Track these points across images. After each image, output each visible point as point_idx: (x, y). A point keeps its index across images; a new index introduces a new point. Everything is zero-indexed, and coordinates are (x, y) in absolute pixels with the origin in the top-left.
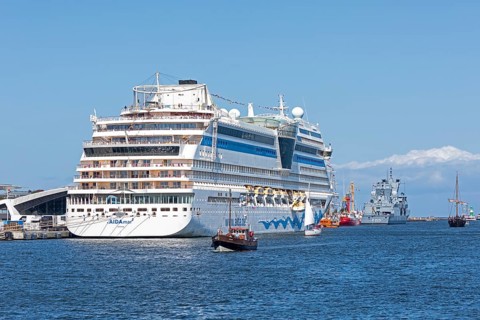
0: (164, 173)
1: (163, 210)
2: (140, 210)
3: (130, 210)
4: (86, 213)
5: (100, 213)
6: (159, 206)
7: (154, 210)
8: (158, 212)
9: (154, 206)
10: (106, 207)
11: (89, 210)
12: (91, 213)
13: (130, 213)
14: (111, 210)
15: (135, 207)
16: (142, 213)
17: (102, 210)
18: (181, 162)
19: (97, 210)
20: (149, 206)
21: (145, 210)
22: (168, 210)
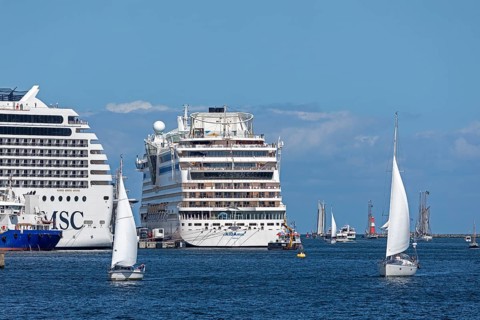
0: (261, 195)
1: (269, 224)
2: (251, 224)
3: (243, 224)
4: (203, 226)
5: (217, 227)
6: (266, 221)
7: (262, 224)
8: (265, 226)
9: (262, 221)
10: (222, 222)
11: (207, 224)
12: (209, 227)
13: (243, 227)
14: (226, 224)
15: (247, 222)
16: (252, 227)
17: (219, 224)
18: (272, 186)
19: (214, 224)
20: (259, 222)
21: (255, 224)
22: (272, 224)
